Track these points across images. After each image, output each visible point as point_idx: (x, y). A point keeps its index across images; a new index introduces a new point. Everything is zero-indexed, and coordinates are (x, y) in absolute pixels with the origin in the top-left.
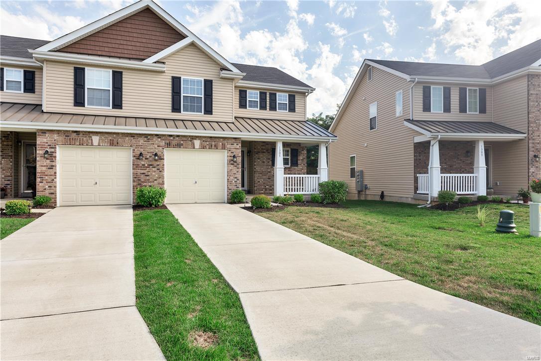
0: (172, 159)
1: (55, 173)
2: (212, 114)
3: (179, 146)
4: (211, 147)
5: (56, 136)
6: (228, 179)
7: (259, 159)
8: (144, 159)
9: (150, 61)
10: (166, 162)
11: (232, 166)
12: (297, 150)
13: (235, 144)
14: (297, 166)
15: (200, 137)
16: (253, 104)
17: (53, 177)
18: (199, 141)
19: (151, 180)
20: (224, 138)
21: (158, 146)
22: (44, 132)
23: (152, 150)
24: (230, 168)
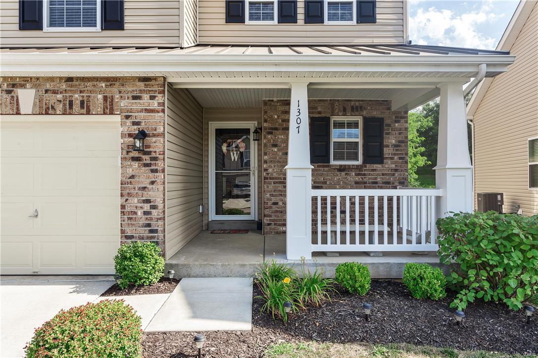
2: (123, 29)
4: (69, 109)
6: (123, 207)
7: (275, 146)
11: (136, 164)
12: (381, 120)
13: (146, 97)
14: (381, 162)
15: (37, 78)
18: (33, 91)
20: (111, 81)
24: (130, 172)
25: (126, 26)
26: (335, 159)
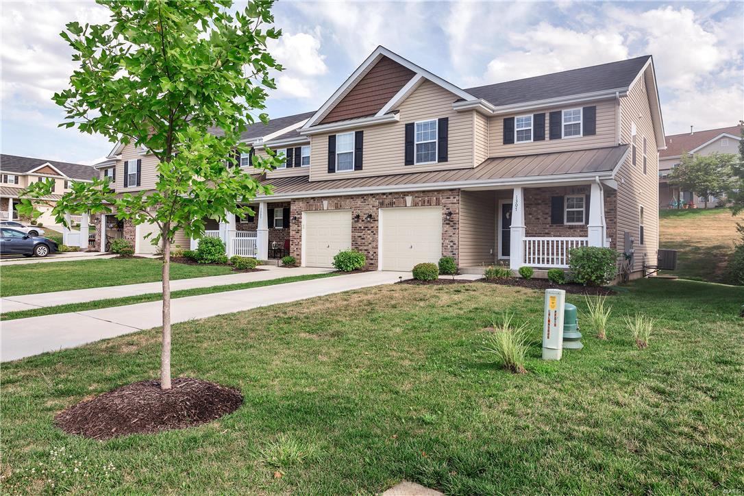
0: (385, 218)
1: (300, 236)
2: (447, 161)
3: (391, 204)
4: (423, 204)
5: (301, 204)
6: (443, 244)
8: (360, 221)
9: (381, 114)
10: (381, 224)
11: (448, 226)
13: (452, 197)
15: (413, 192)
16: (524, 136)
17: (299, 240)
18: (411, 197)
19: (366, 244)
20: (439, 191)
21: (373, 207)
22: (295, 200)
23: (367, 212)
24: (445, 229)
25: (449, 159)
26: (567, 222)
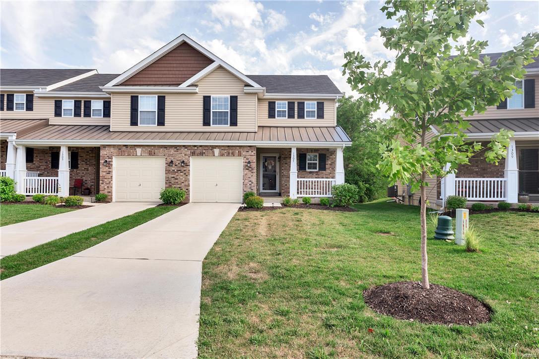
0: (195, 164)
1: (112, 177)
2: (237, 126)
3: (202, 154)
4: (228, 155)
5: (112, 150)
6: (243, 183)
7: (286, 164)
8: (174, 165)
9: (184, 86)
10: (191, 168)
11: (247, 171)
12: (325, 155)
13: (250, 151)
14: (325, 170)
15: (220, 146)
16: (282, 114)
17: (110, 180)
18: (218, 150)
19: (179, 183)
20: (240, 147)
21: (185, 155)
22: (105, 146)
23: (180, 159)
24: (245, 173)
25: (238, 125)
26: (308, 169)
